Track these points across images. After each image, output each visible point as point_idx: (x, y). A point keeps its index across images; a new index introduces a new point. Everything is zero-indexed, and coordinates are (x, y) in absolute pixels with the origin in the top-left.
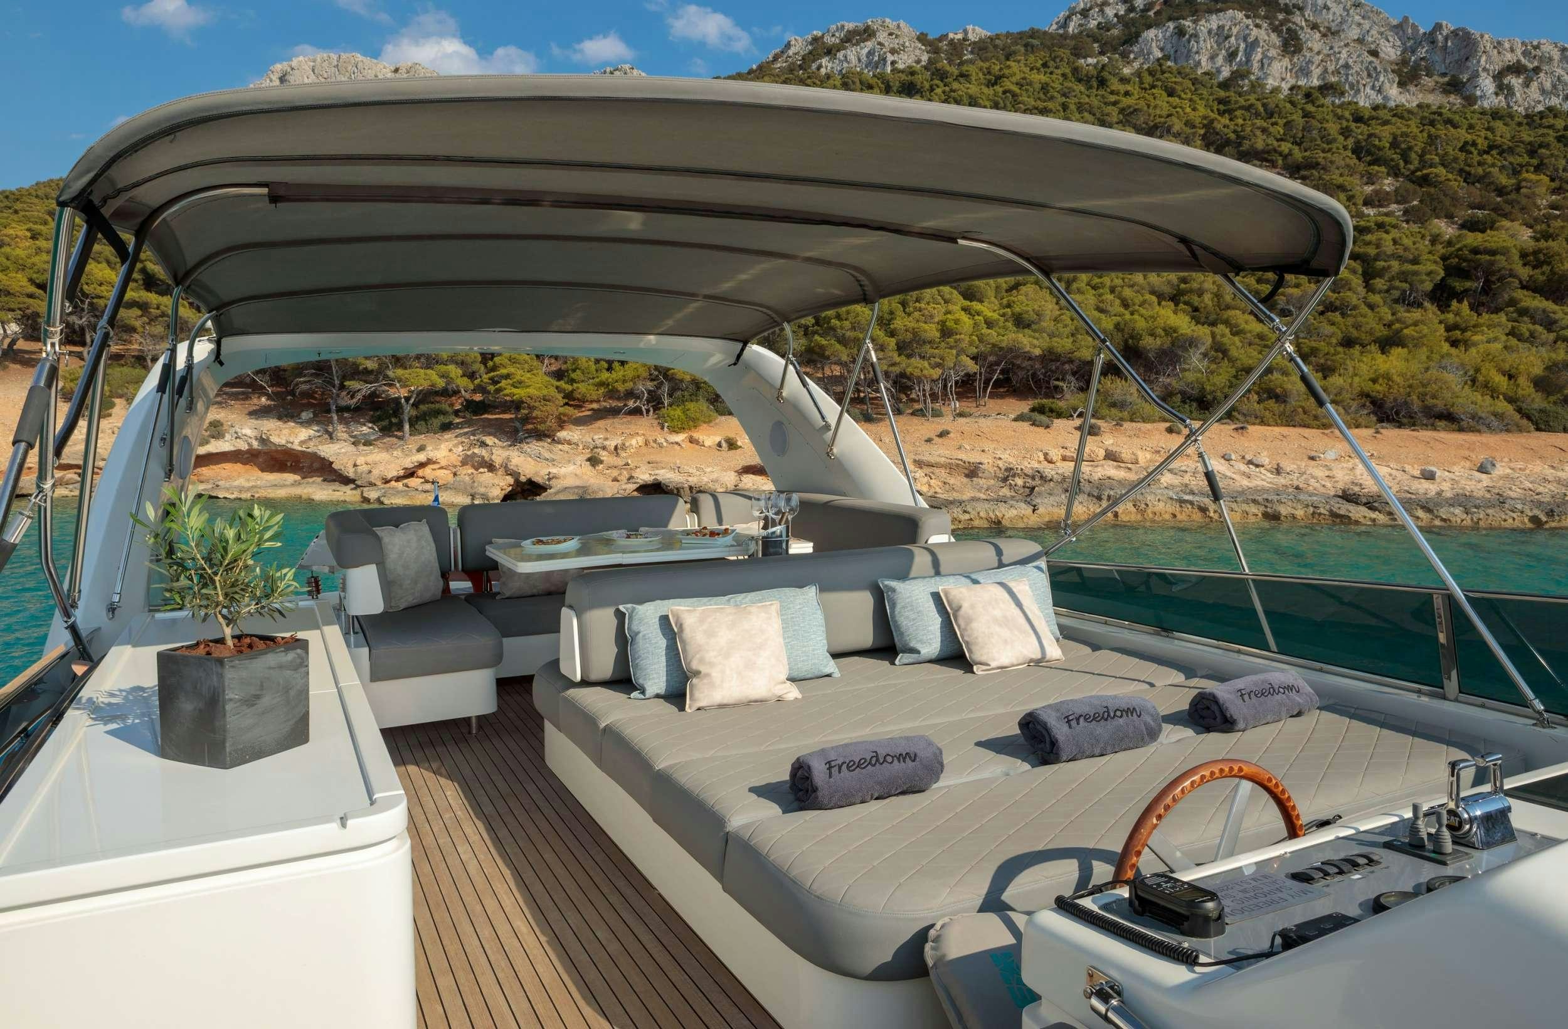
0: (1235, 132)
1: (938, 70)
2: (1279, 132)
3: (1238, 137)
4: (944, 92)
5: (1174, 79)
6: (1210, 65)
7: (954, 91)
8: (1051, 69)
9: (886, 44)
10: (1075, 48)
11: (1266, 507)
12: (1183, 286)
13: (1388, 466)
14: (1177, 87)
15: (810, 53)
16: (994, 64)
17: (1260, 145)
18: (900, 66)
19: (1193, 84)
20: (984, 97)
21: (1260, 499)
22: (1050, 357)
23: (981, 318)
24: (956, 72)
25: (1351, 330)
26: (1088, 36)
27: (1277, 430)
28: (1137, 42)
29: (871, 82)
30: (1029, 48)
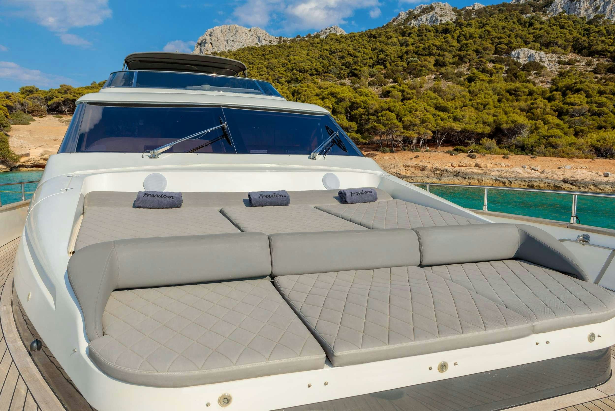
0: (588, 43)
1: (459, 23)
2: (611, 42)
3: (590, 45)
4: (459, 32)
5: (565, 21)
6: (585, 14)
7: (463, 31)
8: (509, 20)
9: (439, 13)
10: (521, 10)
11: (529, 183)
12: (532, 106)
13: (592, 172)
14: (565, 24)
15: (407, 18)
16: (484, 19)
17: (599, 48)
18: (443, 22)
19: (574, 23)
20: (476, 34)
21: (527, 180)
22: (464, 131)
23: (439, 117)
24: (466, 23)
25: (602, 122)
26: (528, 4)
27: (549, 158)
28: (551, 6)
29: (430, 29)
30: (501, 11)
